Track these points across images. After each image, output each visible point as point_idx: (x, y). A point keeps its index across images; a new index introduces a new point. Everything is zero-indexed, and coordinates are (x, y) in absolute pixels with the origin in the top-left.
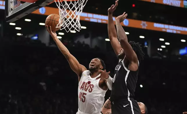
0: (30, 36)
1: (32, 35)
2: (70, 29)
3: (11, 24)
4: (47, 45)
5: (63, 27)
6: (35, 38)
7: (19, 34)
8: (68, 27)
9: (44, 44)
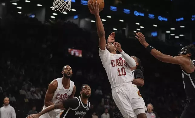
0: (28, 15)
1: (31, 14)
2: (63, 10)
3: (14, 4)
4: (43, 23)
5: (57, 9)
6: (33, 16)
7: (20, 13)
8: (61, 8)
9: (40, 22)
